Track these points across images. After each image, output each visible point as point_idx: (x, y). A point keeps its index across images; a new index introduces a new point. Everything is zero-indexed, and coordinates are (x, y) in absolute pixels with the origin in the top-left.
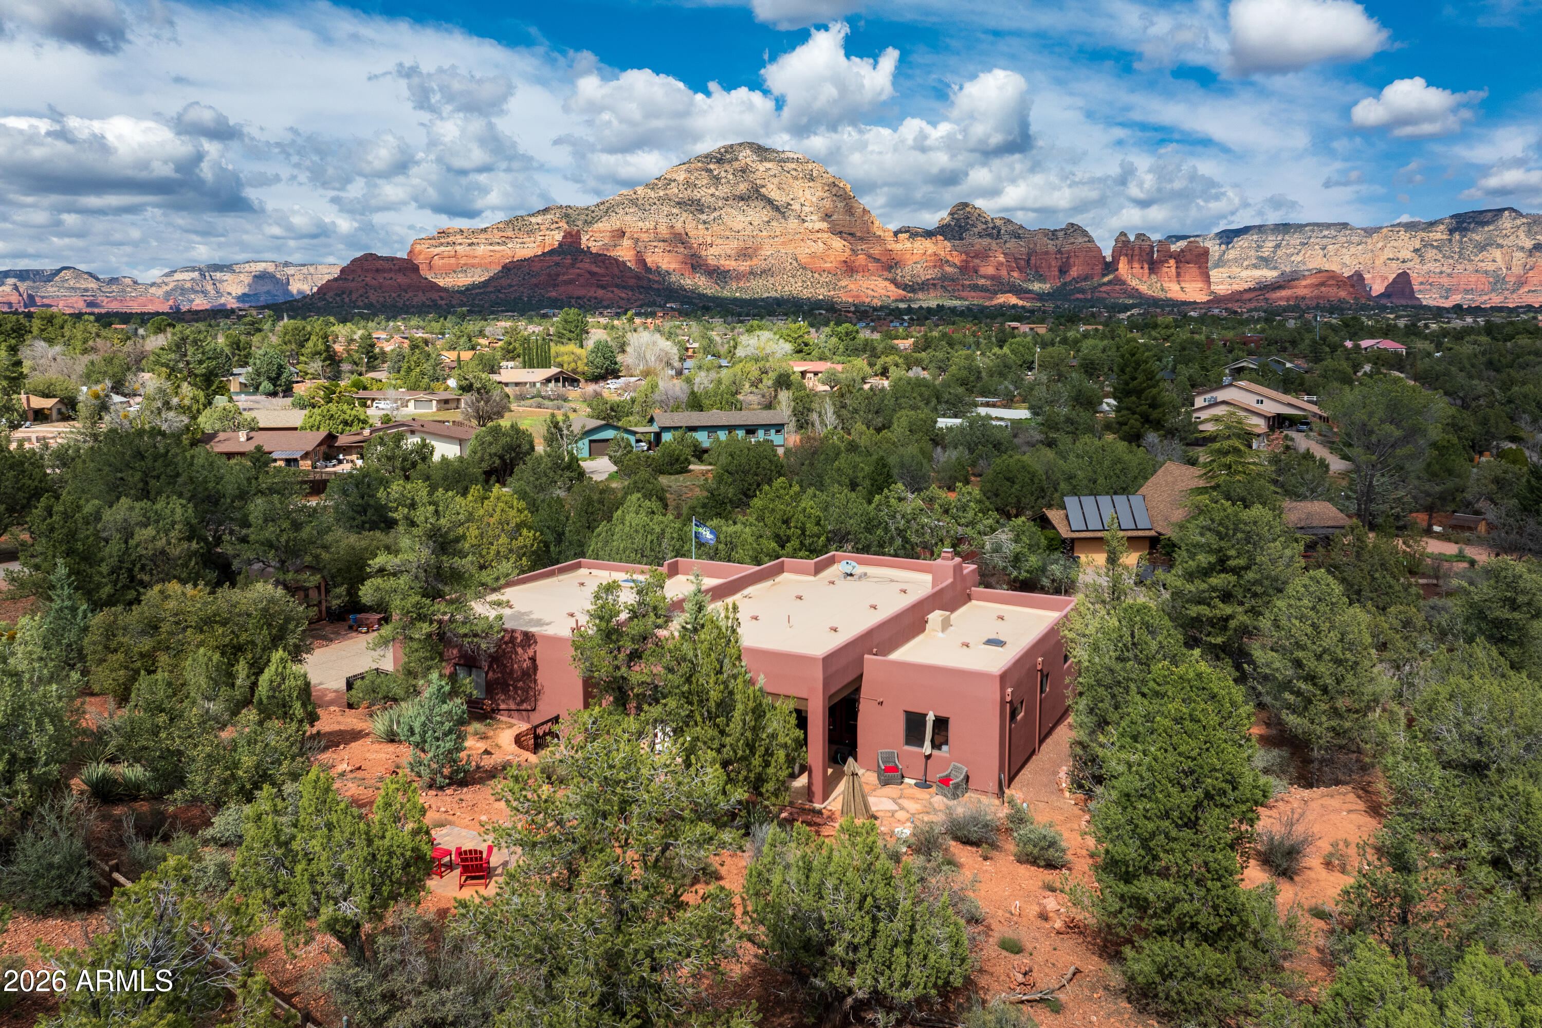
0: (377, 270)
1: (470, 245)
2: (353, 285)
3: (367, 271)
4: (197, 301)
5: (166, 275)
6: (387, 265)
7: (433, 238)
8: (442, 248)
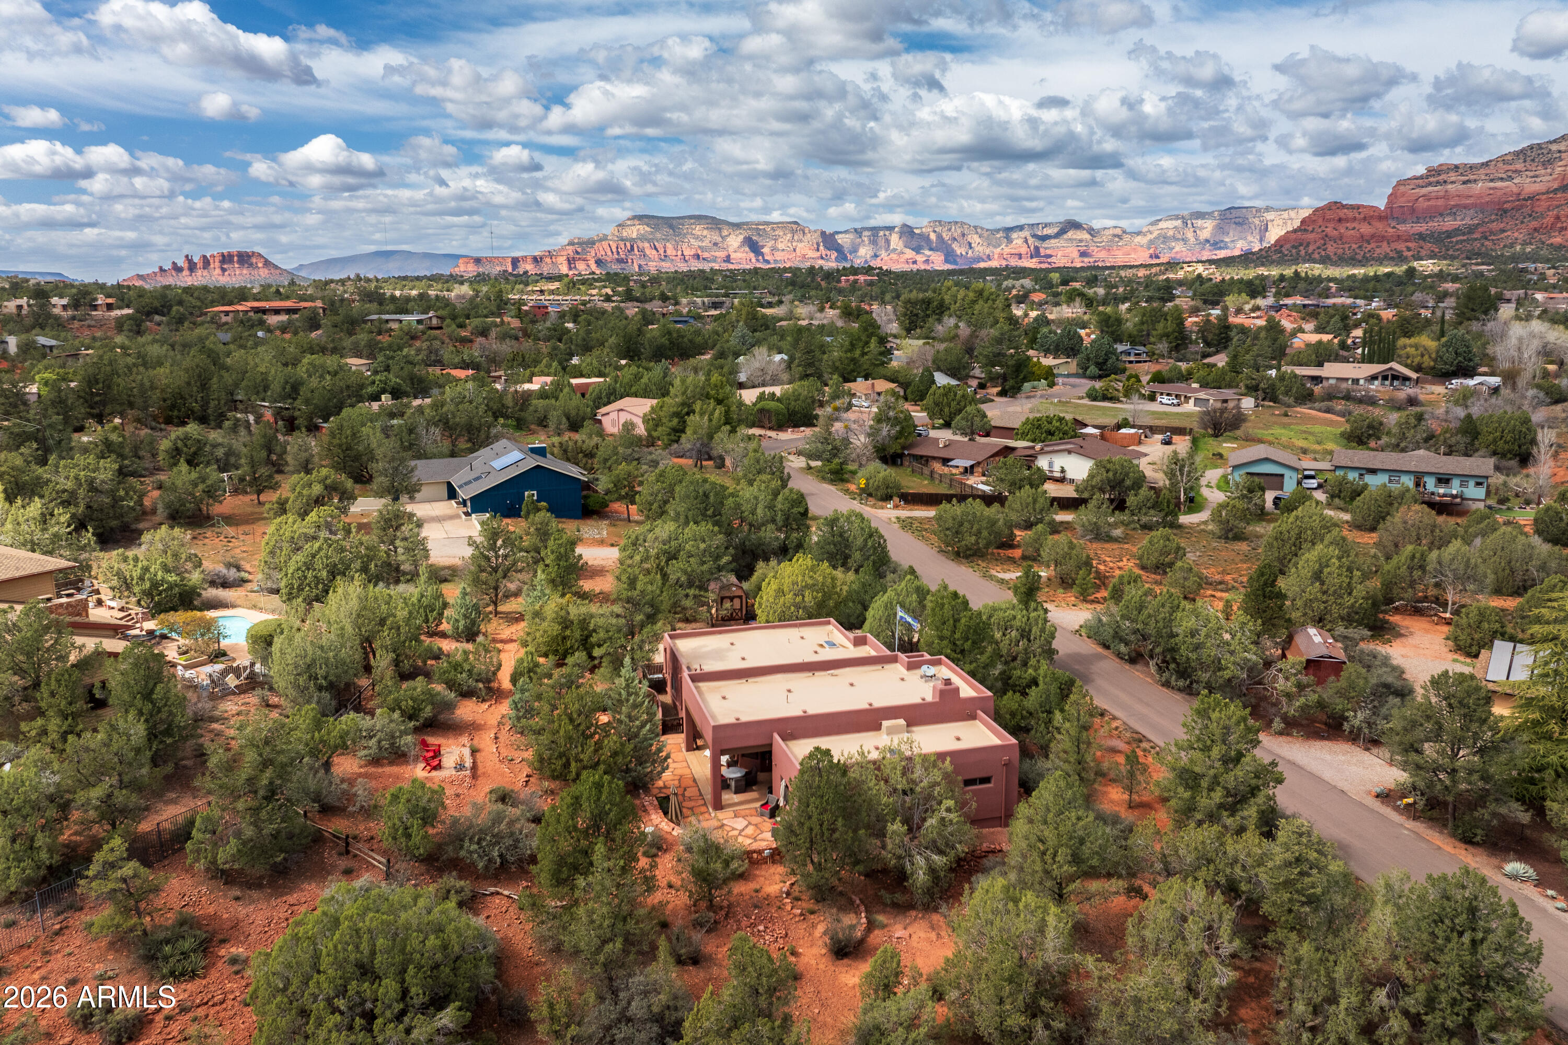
0: (1340, 220)
1: (1464, 183)
2: (1311, 236)
3: (1329, 220)
4: (1177, 249)
5: (1152, 224)
6: (1350, 214)
7: (1421, 177)
8: (1430, 189)
